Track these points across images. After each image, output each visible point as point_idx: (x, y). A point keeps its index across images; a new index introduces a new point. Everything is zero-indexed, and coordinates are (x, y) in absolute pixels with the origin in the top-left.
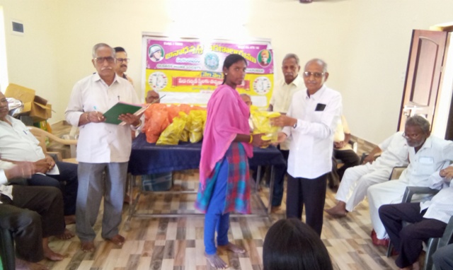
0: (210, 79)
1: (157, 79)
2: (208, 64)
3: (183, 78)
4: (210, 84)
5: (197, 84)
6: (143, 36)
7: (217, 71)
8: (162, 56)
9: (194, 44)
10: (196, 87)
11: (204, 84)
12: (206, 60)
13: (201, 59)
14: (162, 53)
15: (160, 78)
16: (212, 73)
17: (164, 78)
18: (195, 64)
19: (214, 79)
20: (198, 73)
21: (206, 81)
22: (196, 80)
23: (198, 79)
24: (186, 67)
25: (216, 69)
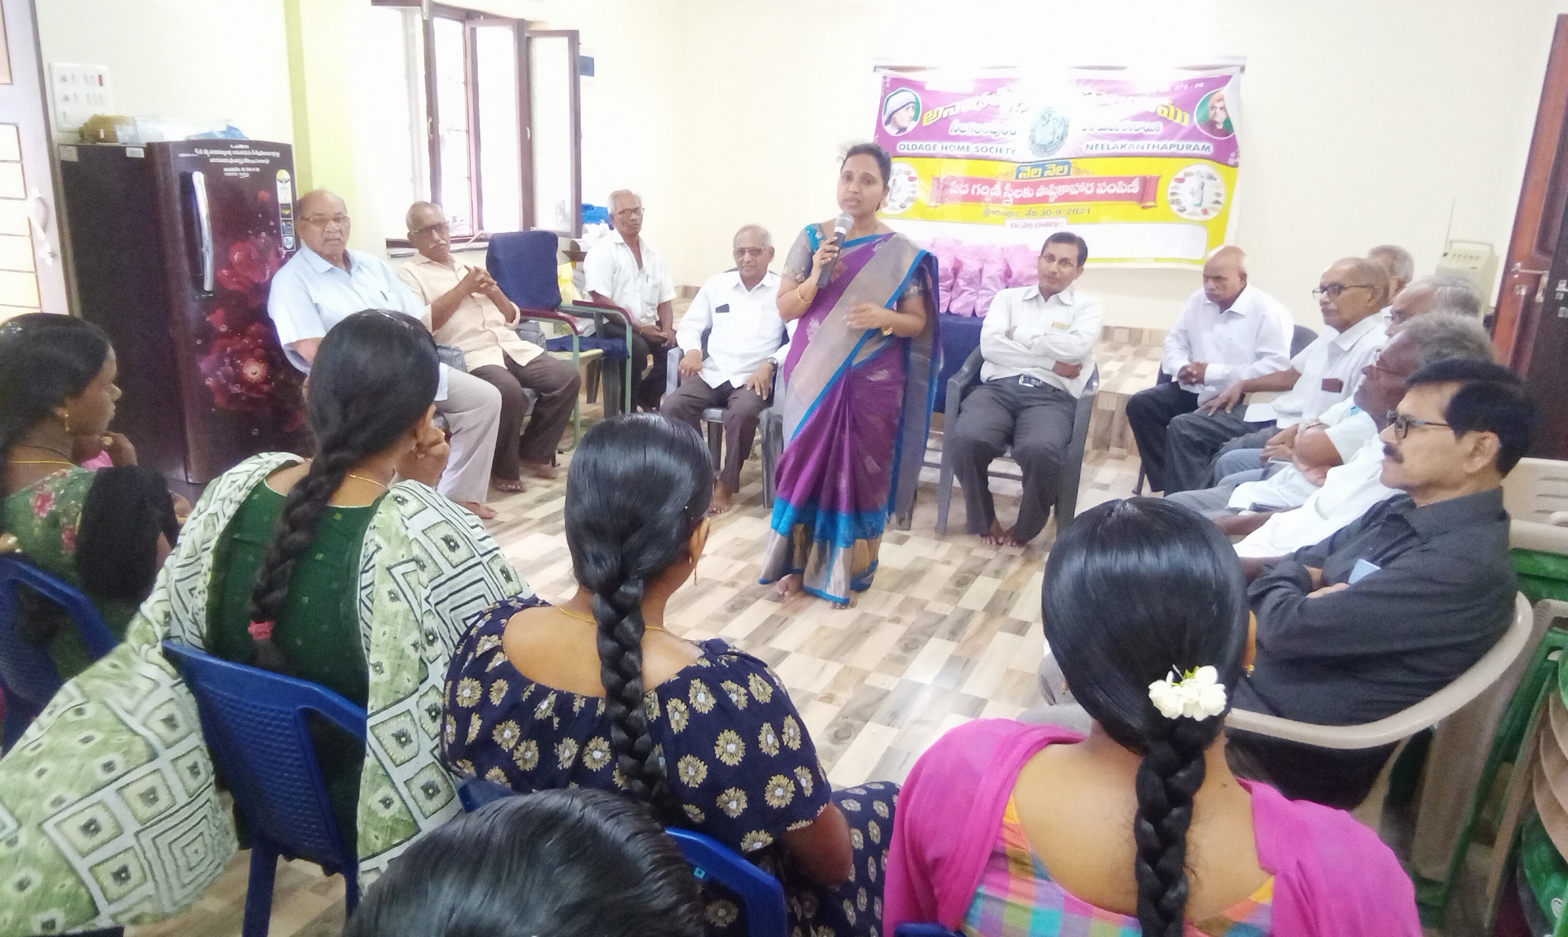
2: (1038, 138)
3: (961, 181)
6: (875, 69)
7: (1058, 155)
11: (1017, 202)
14: (917, 109)
15: (903, 180)
17: (912, 180)
18: (1001, 141)
19: (1047, 184)
20: (1008, 167)
21: (1026, 193)
23: (1003, 185)
24: (973, 151)
25: (1058, 148)
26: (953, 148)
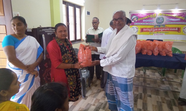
0: (158, 29)
1: (134, 29)
2: (158, 22)
3: (145, 28)
4: (158, 31)
5: (152, 31)
6: (130, 13)
7: (162, 24)
8: (137, 20)
9: (152, 14)
10: (151, 32)
11: (155, 31)
12: (157, 20)
13: (155, 20)
14: (137, 18)
15: (135, 29)
16: (159, 26)
17: (137, 29)
18: (152, 22)
19: (160, 28)
20: (153, 26)
21: (156, 30)
22: (151, 29)
23: (152, 29)
24: (147, 24)
25: (162, 23)
26: (144, 24)
